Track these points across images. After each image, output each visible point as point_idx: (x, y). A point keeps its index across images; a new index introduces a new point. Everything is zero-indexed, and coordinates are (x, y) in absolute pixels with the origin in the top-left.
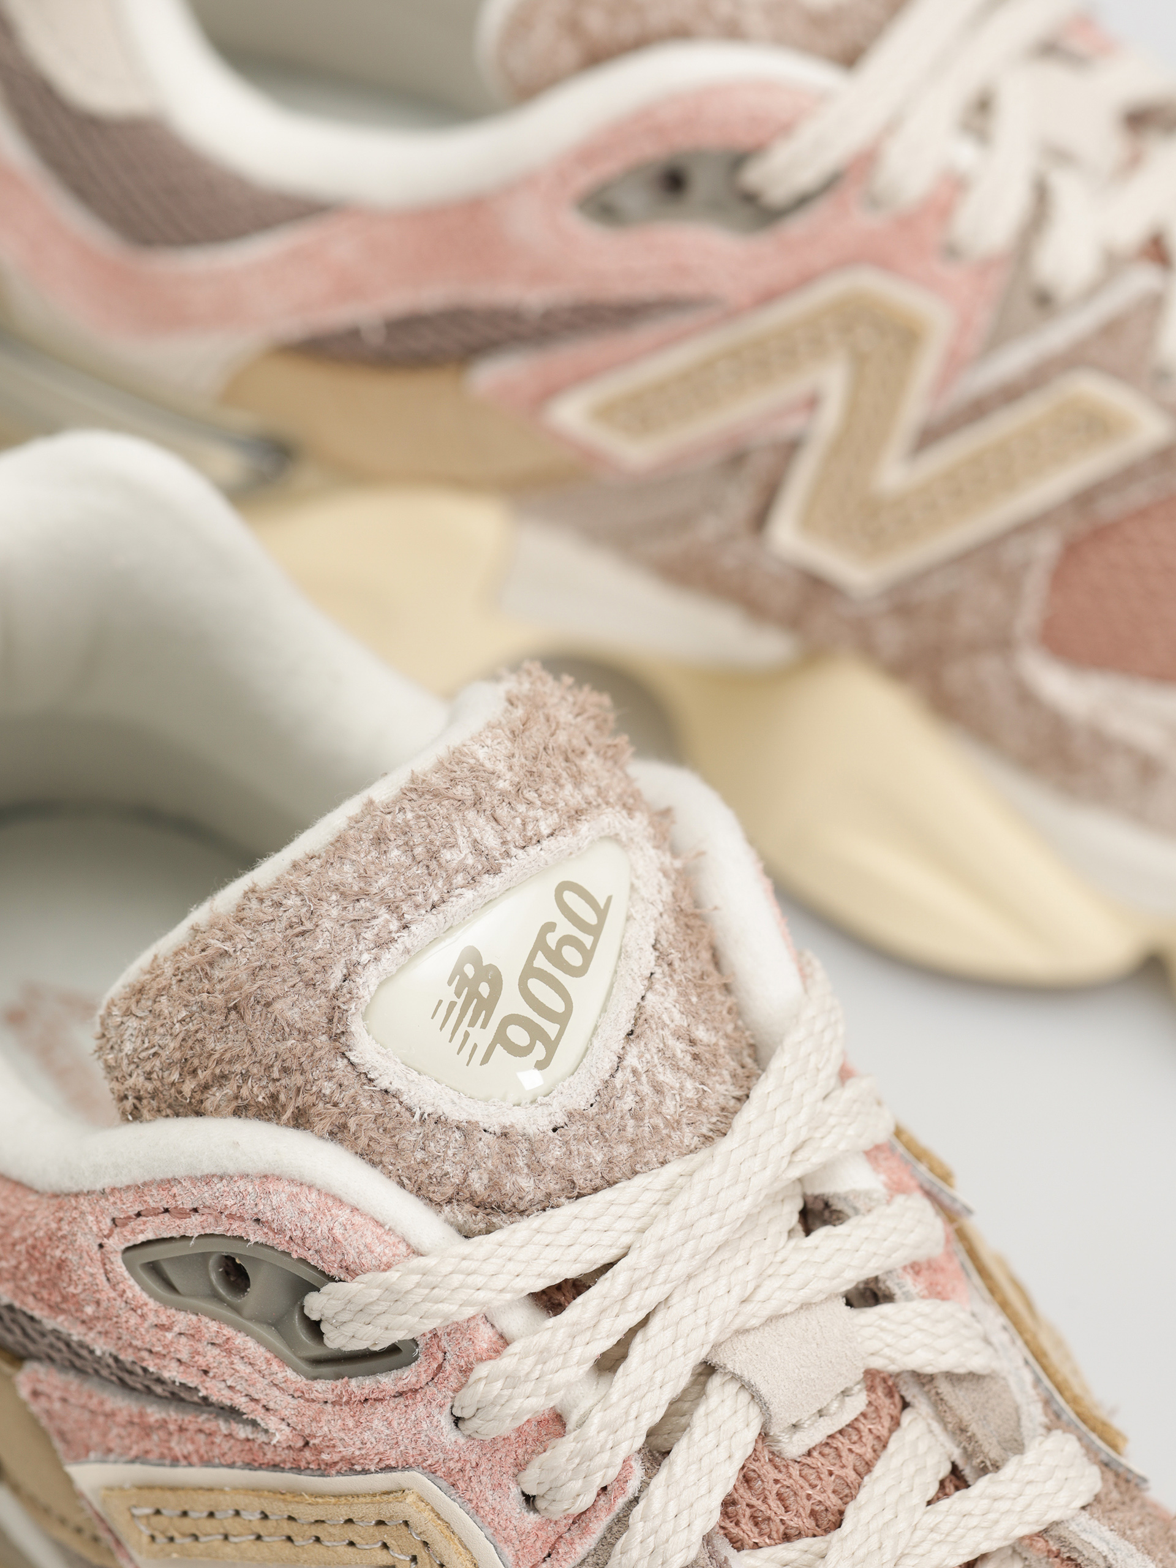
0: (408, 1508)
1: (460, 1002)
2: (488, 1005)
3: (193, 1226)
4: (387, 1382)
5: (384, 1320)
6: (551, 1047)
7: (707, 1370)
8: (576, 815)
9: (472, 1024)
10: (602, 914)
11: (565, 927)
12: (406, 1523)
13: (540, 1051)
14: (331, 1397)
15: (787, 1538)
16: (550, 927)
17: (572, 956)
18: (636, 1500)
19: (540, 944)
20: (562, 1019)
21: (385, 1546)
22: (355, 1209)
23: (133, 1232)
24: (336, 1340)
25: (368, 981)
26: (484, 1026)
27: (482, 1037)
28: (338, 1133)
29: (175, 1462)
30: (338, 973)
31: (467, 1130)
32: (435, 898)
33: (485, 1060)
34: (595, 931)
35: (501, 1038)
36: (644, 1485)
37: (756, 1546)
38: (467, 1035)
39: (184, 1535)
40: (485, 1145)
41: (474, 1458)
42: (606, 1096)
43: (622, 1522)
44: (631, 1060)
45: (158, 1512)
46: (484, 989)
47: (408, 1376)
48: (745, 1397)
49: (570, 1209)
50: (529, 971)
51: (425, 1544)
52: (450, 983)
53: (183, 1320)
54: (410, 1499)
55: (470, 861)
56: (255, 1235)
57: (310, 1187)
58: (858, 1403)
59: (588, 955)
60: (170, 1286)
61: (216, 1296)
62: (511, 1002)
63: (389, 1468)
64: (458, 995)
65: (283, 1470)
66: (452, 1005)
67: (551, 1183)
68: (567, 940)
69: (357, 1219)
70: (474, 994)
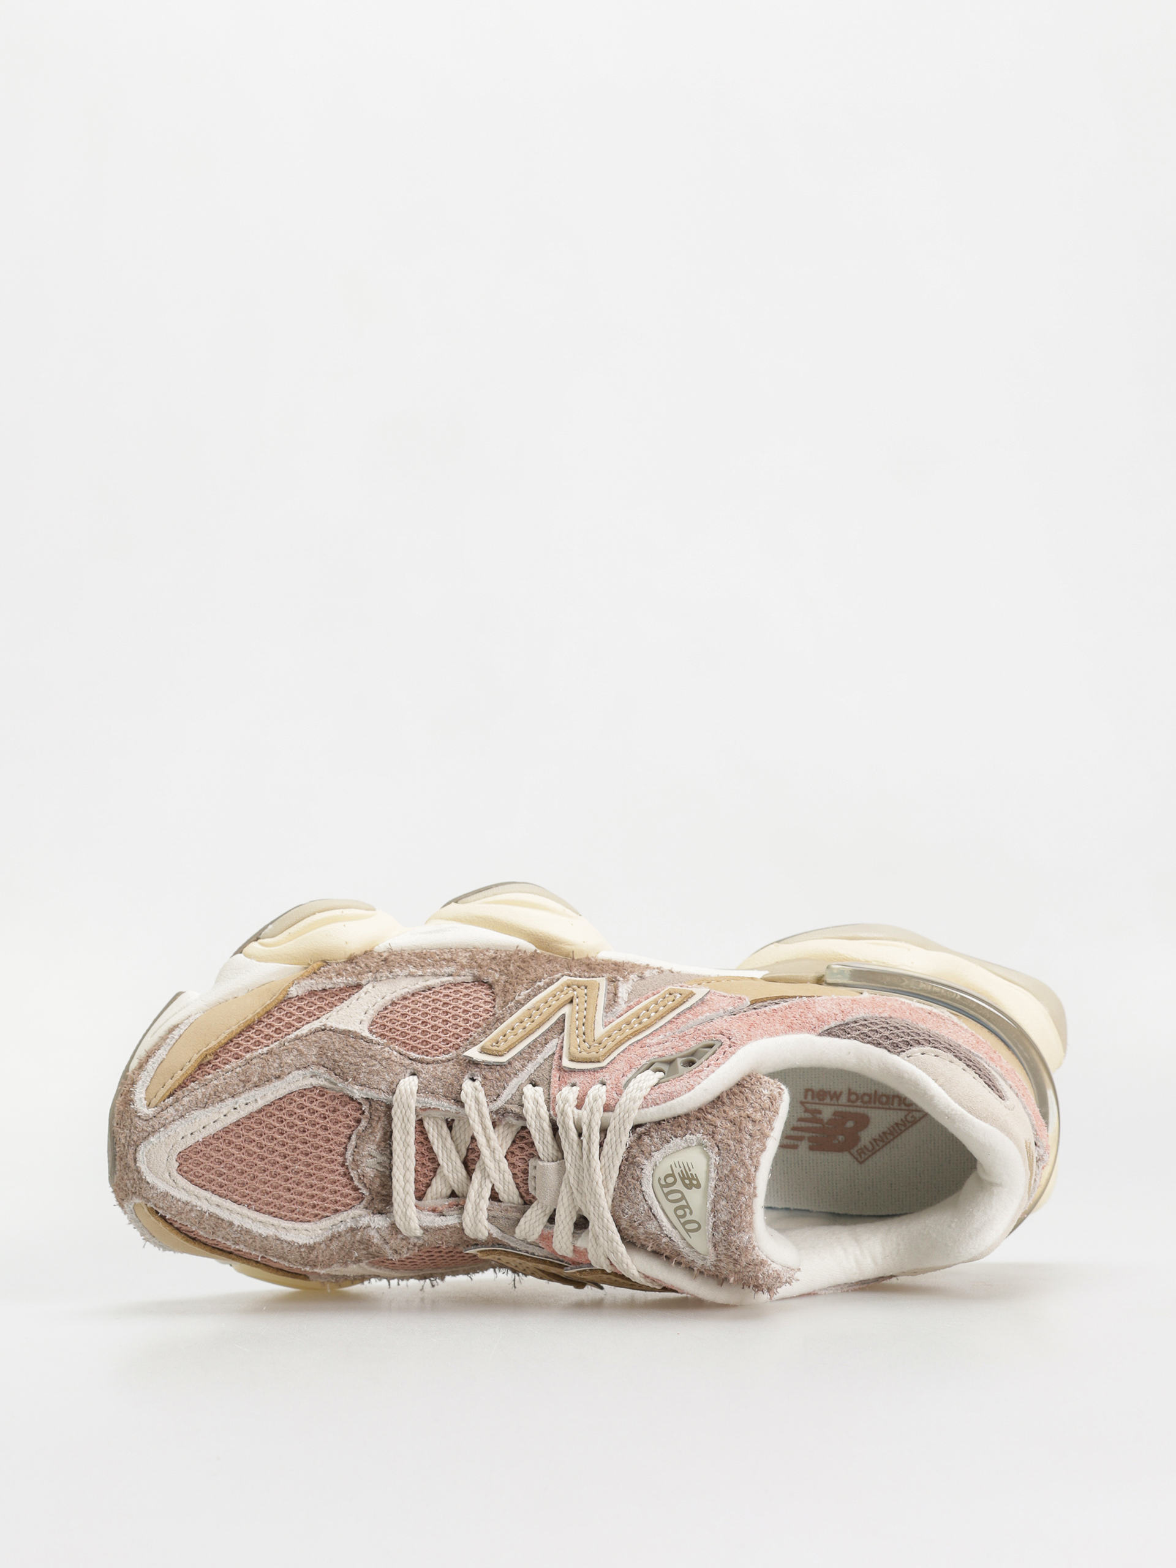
1: (689, 1173)
2: (683, 1179)
6: (662, 1186)
7: (560, 1154)
8: (715, 1246)
9: (682, 1171)
10: (687, 1231)
11: (688, 1217)
13: (663, 1182)
14: (642, 1060)
15: (513, 1141)
16: (691, 1213)
17: (680, 1212)
19: (688, 1207)
20: (666, 1195)
23: (723, 1049)
26: (679, 1173)
27: (677, 1171)
28: (688, 1115)
29: (679, 1014)
31: (659, 1146)
32: (718, 1191)
33: (671, 1166)
34: (683, 1224)
35: (673, 1175)
36: (550, 1114)
37: (518, 1133)
38: (680, 1167)
40: (653, 1148)
42: (640, 1186)
44: (645, 1203)
46: (687, 1182)
48: (549, 1159)
50: (683, 1198)
52: (695, 1175)
53: (695, 1043)
55: (719, 1207)
56: (689, 1075)
59: (679, 1217)
62: (679, 1186)
64: (691, 1174)
66: (690, 1170)
67: (632, 1155)
68: (684, 1215)
70: (688, 1178)
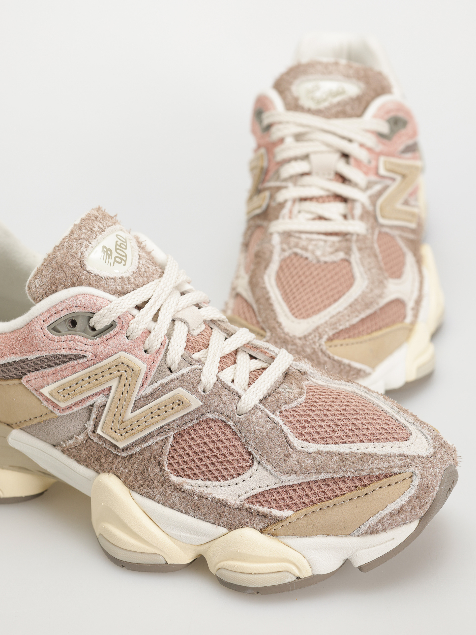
0: (123, 359)
1: (105, 255)
2: (111, 255)
3: (62, 314)
4: (112, 333)
5: (109, 317)
8: (115, 223)
9: (109, 259)
10: (126, 240)
11: (120, 242)
12: (122, 363)
13: (123, 263)
14: (100, 342)
15: (199, 351)
16: (117, 242)
17: (123, 246)
18: (168, 345)
19: (117, 244)
20: (126, 256)
21: (119, 371)
22: (97, 297)
23: (49, 321)
24: (98, 327)
25: (86, 254)
26: (111, 259)
27: (112, 261)
30: (79, 254)
31: (114, 279)
32: (94, 237)
33: (113, 265)
34: (126, 242)
35: (115, 260)
36: (169, 342)
37: (193, 353)
38: (108, 261)
39: (71, 391)
40: (119, 281)
41: (133, 344)
42: (139, 269)
43: (167, 350)
44: (141, 262)
45: (64, 389)
46: (109, 252)
47: (116, 330)
48: (183, 323)
49: (138, 289)
50: (116, 249)
51: (128, 366)
52: (102, 252)
53: (63, 338)
54: (122, 357)
55: (99, 230)
56: (77, 310)
57: (87, 294)
59: (126, 246)
62: (115, 254)
63: (116, 353)
65: (91, 366)
66: (104, 256)
67: (133, 286)
68: (121, 244)
69: (98, 298)
70: (107, 254)
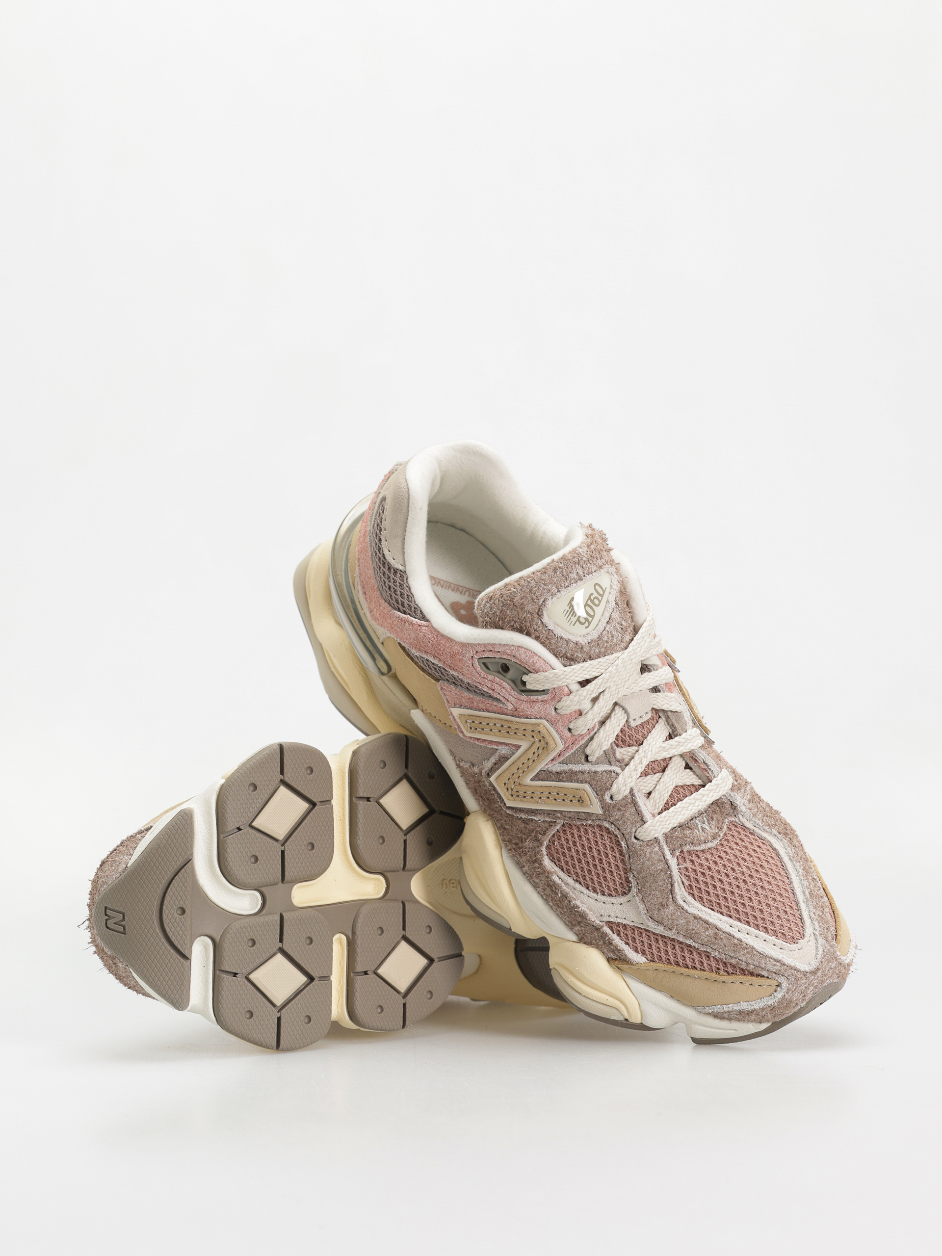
0: (541, 728)
1: (570, 610)
2: (576, 612)
3: (498, 656)
4: (540, 698)
5: (543, 684)
6: (590, 623)
7: (616, 704)
8: (601, 567)
9: (572, 616)
10: (604, 592)
11: (595, 595)
12: (539, 732)
13: (587, 624)
14: (525, 700)
15: (629, 746)
16: (592, 594)
17: (596, 602)
18: (596, 733)
19: (589, 598)
20: (593, 617)
21: (533, 737)
22: (539, 657)
23: (482, 655)
24: (529, 687)
25: (549, 603)
26: (575, 617)
27: (574, 619)
28: (537, 638)
29: (479, 710)
30: (542, 600)
31: (567, 642)
32: (567, 585)
33: (574, 625)
34: (602, 596)
35: (578, 620)
36: (598, 730)
37: (622, 747)
38: (570, 618)
39: (479, 728)
40: (572, 645)
41: (558, 718)
42: (600, 638)
43: (592, 738)
44: (607, 629)
45: (473, 722)
46: (576, 608)
47: (546, 697)
48: (623, 712)
49: (590, 662)
50: (586, 605)
51: (544, 737)
52: (568, 606)
53: (490, 677)
54: (542, 726)
55: (576, 577)
56: (513, 660)
57: (529, 650)
58: (649, 715)
59: (600, 602)
60: (488, 668)
61: (499, 672)
62: (581, 612)
63: (537, 718)
64: (570, 608)
65: (509, 715)
66: (568, 611)
67: (585, 655)
68: (596, 598)
69: (540, 659)
70: (573, 609)
